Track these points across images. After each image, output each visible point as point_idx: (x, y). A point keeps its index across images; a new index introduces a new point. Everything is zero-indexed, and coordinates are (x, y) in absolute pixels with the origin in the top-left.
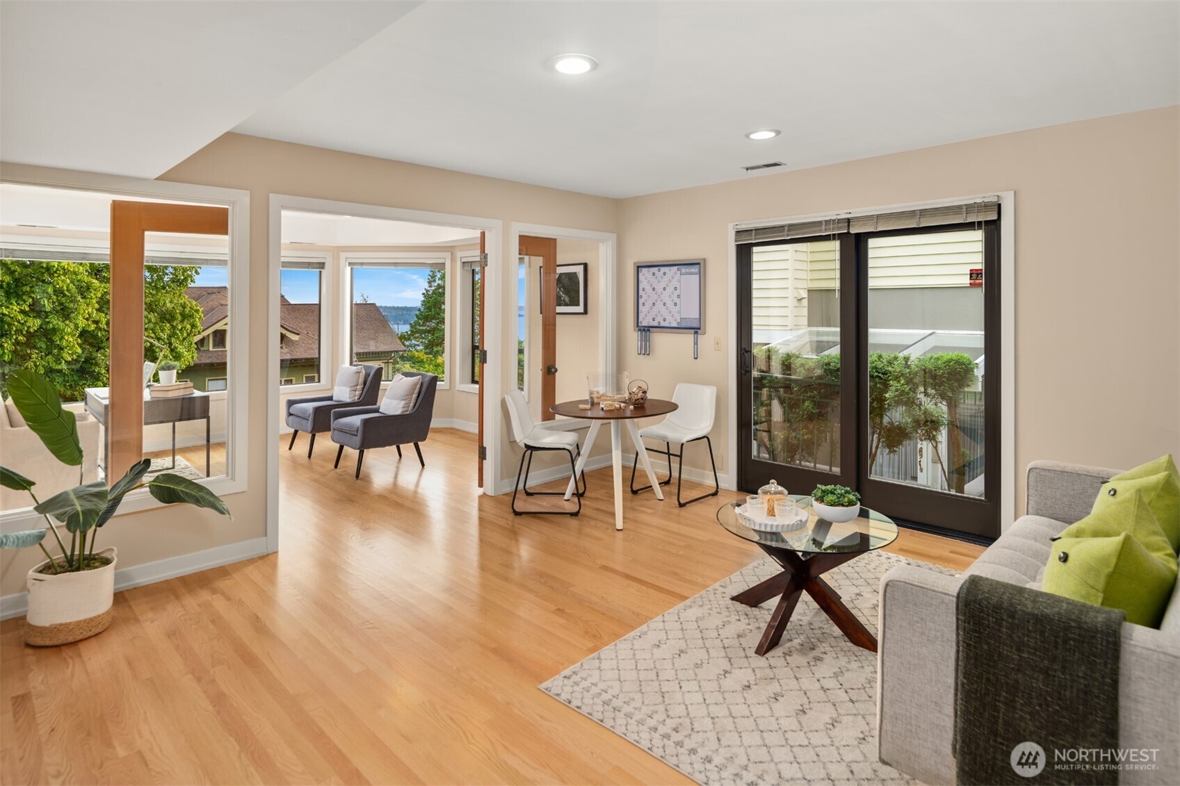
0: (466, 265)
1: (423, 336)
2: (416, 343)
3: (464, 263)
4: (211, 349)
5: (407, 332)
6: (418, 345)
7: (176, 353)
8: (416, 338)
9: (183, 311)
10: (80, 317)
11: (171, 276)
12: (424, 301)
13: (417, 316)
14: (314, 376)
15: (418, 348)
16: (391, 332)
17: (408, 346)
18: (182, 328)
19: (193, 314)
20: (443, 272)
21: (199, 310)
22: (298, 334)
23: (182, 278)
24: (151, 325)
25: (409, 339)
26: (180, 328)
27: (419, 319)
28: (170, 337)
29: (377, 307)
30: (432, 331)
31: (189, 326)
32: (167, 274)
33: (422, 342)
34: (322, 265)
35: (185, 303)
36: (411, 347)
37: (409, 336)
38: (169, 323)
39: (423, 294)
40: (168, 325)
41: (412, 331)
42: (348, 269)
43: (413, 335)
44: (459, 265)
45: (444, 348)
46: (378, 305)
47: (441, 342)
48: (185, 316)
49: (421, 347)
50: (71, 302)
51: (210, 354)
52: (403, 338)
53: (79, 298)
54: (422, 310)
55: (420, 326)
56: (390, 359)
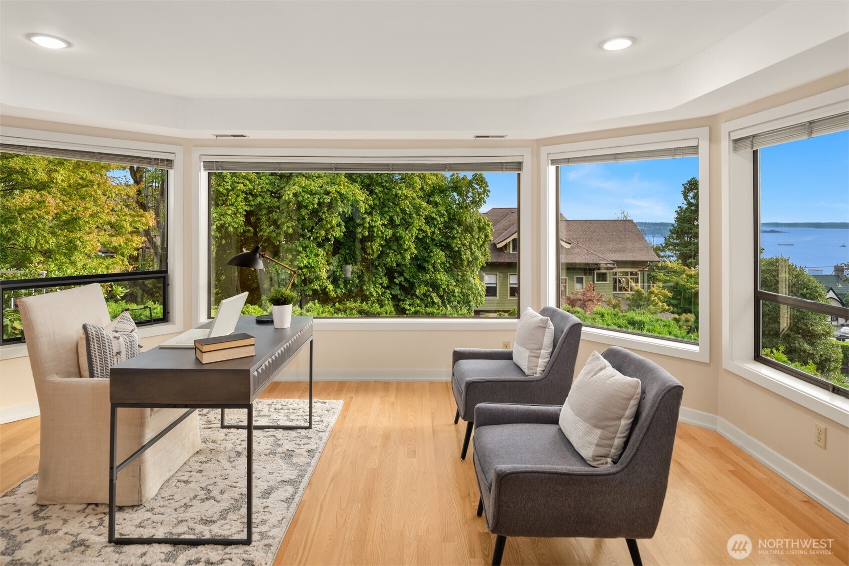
0: (743, 143)
1: (677, 248)
2: (671, 254)
3: (736, 141)
4: (511, 252)
5: (662, 244)
6: (672, 256)
7: (475, 256)
8: (670, 250)
9: (479, 224)
10: (414, 229)
11: (471, 199)
12: (677, 218)
13: (671, 231)
14: (583, 278)
15: (672, 259)
16: (646, 245)
17: (663, 257)
18: (478, 238)
19: (485, 227)
20: (695, 191)
21: (489, 224)
22: (570, 244)
23: (478, 200)
24: (459, 235)
25: (663, 251)
26: (477, 237)
27: (673, 233)
28: (470, 243)
29: (634, 223)
30: (687, 245)
31: (483, 236)
32: (469, 197)
33: (676, 254)
34: (518, 166)
35: (480, 218)
36: (666, 257)
37: (663, 247)
38: (470, 233)
39: (676, 211)
40: (469, 235)
41: (666, 244)
42: (552, 169)
43: (667, 247)
44: (725, 145)
45: (698, 260)
46: (635, 221)
47: (696, 254)
48: (481, 229)
49: (675, 258)
50: (410, 218)
51: (511, 256)
52: (657, 250)
53: (414, 216)
54: (676, 225)
55: (674, 239)
56: (646, 268)
